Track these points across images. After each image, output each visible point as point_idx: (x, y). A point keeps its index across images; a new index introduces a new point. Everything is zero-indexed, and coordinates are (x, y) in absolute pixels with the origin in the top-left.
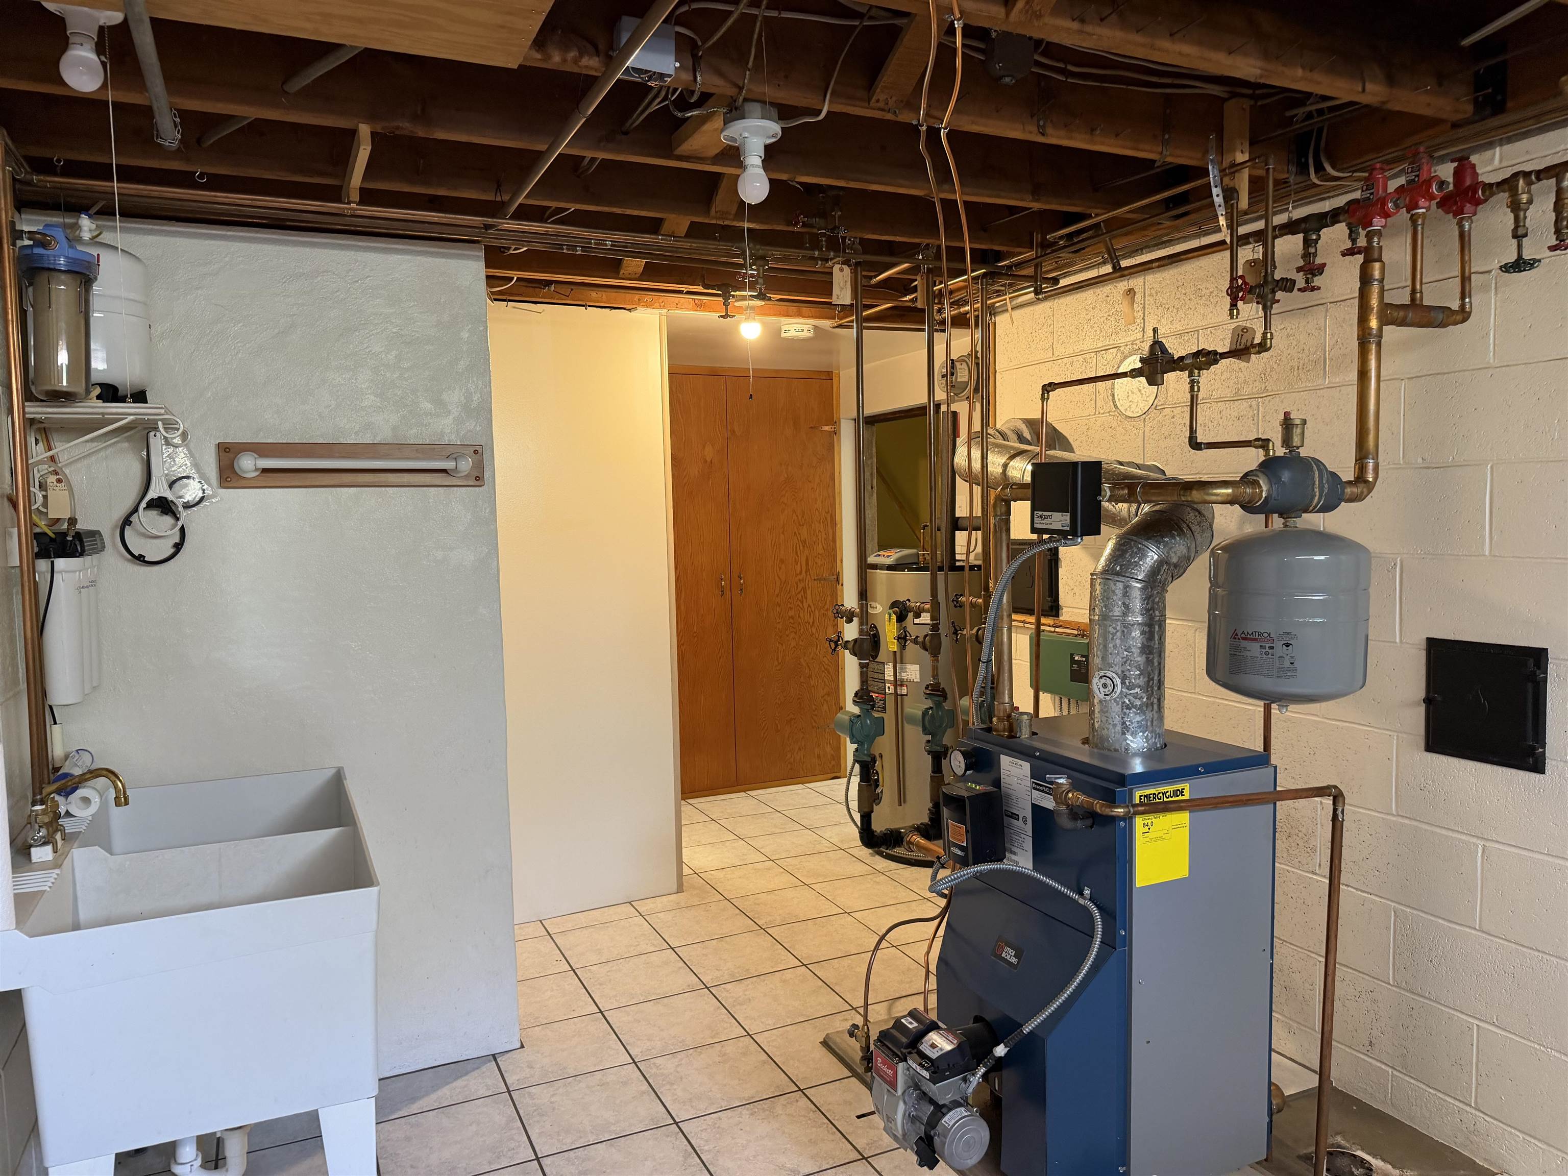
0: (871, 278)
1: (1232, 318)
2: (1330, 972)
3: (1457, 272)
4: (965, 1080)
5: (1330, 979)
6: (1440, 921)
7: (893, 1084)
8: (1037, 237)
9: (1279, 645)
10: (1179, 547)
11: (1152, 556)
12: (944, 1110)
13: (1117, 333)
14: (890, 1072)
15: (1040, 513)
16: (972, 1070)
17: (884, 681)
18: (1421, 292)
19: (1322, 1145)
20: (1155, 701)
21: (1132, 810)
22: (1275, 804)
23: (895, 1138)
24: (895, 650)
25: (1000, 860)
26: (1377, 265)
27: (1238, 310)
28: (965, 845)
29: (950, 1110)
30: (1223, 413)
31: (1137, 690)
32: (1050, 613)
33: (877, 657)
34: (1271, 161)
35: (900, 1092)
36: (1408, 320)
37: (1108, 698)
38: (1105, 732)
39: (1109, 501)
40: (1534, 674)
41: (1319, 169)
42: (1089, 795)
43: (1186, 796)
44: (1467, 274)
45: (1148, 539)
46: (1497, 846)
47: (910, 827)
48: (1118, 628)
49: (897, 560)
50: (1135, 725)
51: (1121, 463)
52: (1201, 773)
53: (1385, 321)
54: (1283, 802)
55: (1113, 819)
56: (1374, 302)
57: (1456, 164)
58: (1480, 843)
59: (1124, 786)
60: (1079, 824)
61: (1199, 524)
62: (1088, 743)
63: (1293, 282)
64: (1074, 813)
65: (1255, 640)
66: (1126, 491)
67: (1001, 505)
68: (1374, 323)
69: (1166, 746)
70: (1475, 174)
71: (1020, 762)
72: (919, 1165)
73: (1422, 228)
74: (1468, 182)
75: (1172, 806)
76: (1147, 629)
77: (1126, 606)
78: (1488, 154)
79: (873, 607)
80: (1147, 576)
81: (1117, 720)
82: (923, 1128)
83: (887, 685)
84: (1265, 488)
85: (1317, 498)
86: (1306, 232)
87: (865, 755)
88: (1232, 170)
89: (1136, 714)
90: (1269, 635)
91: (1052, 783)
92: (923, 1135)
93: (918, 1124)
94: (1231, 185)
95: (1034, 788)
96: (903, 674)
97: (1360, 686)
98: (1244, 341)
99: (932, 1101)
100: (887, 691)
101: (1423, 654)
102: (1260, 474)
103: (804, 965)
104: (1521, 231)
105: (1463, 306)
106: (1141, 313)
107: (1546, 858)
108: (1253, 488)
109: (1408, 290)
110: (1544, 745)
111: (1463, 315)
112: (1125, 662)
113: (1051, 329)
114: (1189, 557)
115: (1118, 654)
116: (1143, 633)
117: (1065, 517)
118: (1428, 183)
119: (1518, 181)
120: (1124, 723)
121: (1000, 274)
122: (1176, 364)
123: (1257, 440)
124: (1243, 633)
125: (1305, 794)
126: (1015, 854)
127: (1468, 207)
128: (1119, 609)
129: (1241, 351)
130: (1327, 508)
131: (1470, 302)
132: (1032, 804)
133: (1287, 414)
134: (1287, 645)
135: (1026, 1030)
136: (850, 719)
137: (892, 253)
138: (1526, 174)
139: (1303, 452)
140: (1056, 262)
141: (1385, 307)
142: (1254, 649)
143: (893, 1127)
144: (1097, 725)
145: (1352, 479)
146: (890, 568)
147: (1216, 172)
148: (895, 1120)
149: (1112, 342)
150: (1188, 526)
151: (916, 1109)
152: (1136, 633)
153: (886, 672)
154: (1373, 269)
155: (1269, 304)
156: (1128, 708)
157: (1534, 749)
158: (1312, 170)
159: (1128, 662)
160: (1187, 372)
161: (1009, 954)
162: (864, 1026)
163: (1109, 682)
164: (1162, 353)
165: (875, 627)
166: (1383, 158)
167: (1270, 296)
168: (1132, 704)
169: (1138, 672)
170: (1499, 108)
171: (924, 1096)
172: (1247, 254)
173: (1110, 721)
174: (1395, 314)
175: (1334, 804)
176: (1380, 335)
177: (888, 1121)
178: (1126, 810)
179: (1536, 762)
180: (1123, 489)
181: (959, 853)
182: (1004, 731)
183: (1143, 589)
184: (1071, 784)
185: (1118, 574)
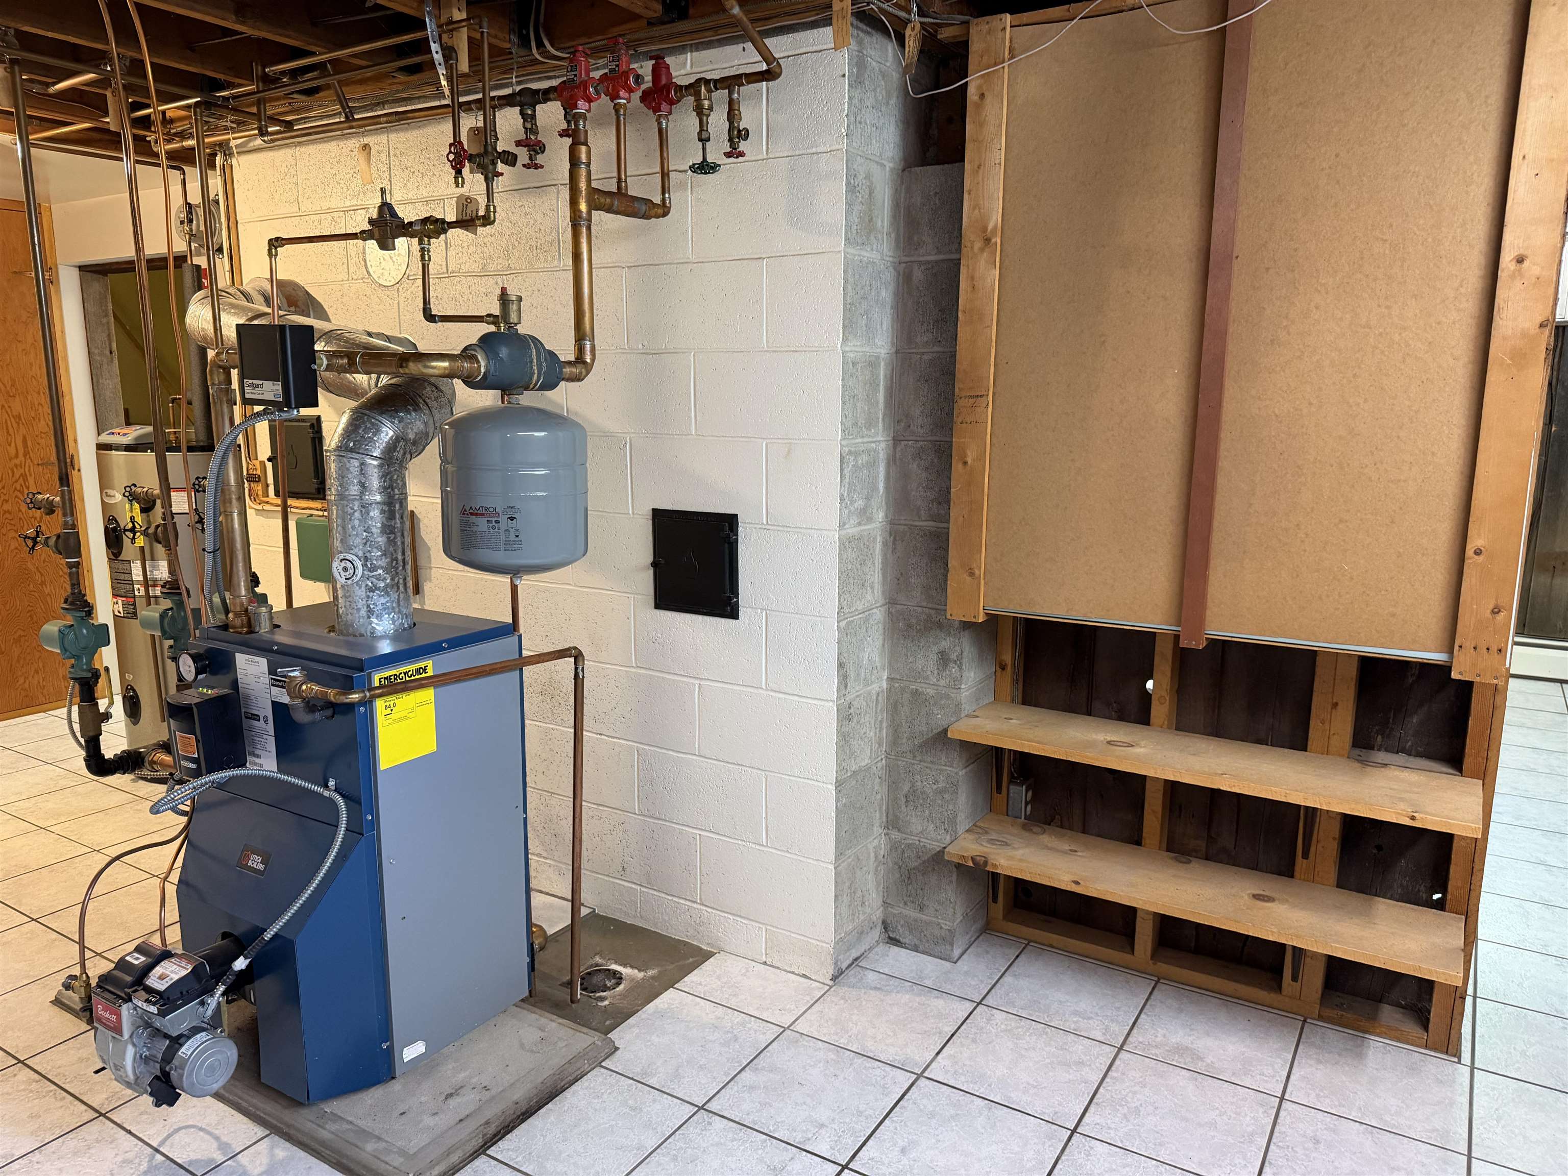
0: (48, 85)
1: (457, 186)
2: (577, 815)
3: (658, 169)
4: (202, 1003)
5: (577, 820)
6: (671, 753)
7: (118, 1030)
8: (257, 70)
9: (503, 519)
10: (416, 423)
11: (387, 432)
12: (181, 1041)
13: (364, 193)
14: (114, 1018)
15: (251, 381)
16: (210, 991)
17: (132, 582)
18: (626, 182)
19: (576, 971)
20: (401, 581)
21: (368, 694)
22: (521, 670)
23: (128, 1085)
24: (142, 545)
25: (243, 765)
26: (583, 149)
27: (462, 178)
28: (196, 756)
29: (189, 1038)
30: (472, 288)
31: (380, 571)
32: (317, 496)
33: (120, 553)
34: (485, 24)
35: (126, 1035)
36: (615, 208)
37: (349, 582)
38: (350, 617)
39: (327, 370)
40: (728, 537)
41: (540, 45)
42: (324, 685)
43: (430, 673)
44: (666, 171)
45: (381, 414)
46: (708, 683)
47: (154, 745)
48: (356, 508)
49: (136, 439)
50: (380, 607)
51: (370, 334)
52: (445, 649)
53: (593, 206)
54: (531, 667)
55: (351, 707)
56: (583, 185)
57: (653, 62)
58: (697, 682)
59: (362, 670)
60: (317, 716)
61: (436, 399)
62: (334, 631)
63: (515, 157)
64: (311, 705)
65: (482, 515)
66: (346, 361)
67: (219, 373)
68: (583, 207)
69: (415, 625)
70: (670, 75)
71: (257, 659)
72: (156, 1106)
73: (624, 119)
74: (664, 81)
75: (412, 685)
76: (386, 508)
77: (363, 485)
78: (682, 57)
79: (110, 496)
80: (383, 453)
81: (361, 604)
82: (158, 1066)
83: (136, 586)
84: (483, 363)
85: (536, 376)
86: (522, 105)
87: (83, 670)
88: (450, 27)
89: (380, 596)
90: (495, 509)
91: (285, 676)
92: (159, 1074)
93: (152, 1063)
94: (450, 44)
95: (273, 685)
96: (155, 573)
97: (582, 553)
98: (469, 212)
99: (166, 1036)
100: (137, 593)
101: (650, 522)
102: (478, 349)
103: (33, 920)
104: (704, 135)
105: (664, 200)
106: (387, 174)
107: (742, 688)
108: (471, 363)
109: (615, 180)
110: (737, 597)
111: (664, 210)
112: (365, 544)
113: (294, 180)
114: (427, 434)
115: (357, 535)
116: (382, 512)
117: (276, 387)
118: (626, 74)
119: (701, 87)
120: (368, 606)
121: (216, 105)
122: (405, 229)
123: (489, 315)
124: (471, 508)
125: (547, 658)
126: (258, 756)
127: (664, 106)
128: (356, 488)
129: (467, 222)
130: (549, 386)
131: (669, 198)
132: (272, 702)
133: (504, 290)
134: (512, 519)
135: (268, 936)
136: (60, 631)
137: (77, 60)
138: (707, 82)
139: (522, 329)
140: (290, 104)
141: (592, 191)
142: (481, 523)
143: (124, 1075)
144: (341, 611)
145: (573, 359)
146: (129, 448)
147: (434, 26)
148: (123, 1067)
149: (360, 202)
150: (424, 401)
151: (149, 1049)
152: (375, 513)
153: (134, 571)
154: (580, 152)
155: (490, 175)
156: (371, 590)
157: (730, 599)
158: (533, 44)
159: (368, 544)
160: (417, 239)
161: (256, 862)
162: (81, 974)
163: (349, 565)
164: (391, 216)
165: (114, 519)
166: (593, 45)
167: (491, 167)
168: (375, 586)
169: (380, 553)
170: (683, 15)
171: (158, 1033)
172: (470, 122)
173: (354, 605)
174: (602, 200)
175: (575, 663)
176: (589, 220)
177: (117, 1070)
178: (362, 695)
179: (732, 609)
180: (342, 357)
181: (191, 766)
182: (242, 627)
183: (381, 466)
184: (305, 675)
185: (351, 450)
